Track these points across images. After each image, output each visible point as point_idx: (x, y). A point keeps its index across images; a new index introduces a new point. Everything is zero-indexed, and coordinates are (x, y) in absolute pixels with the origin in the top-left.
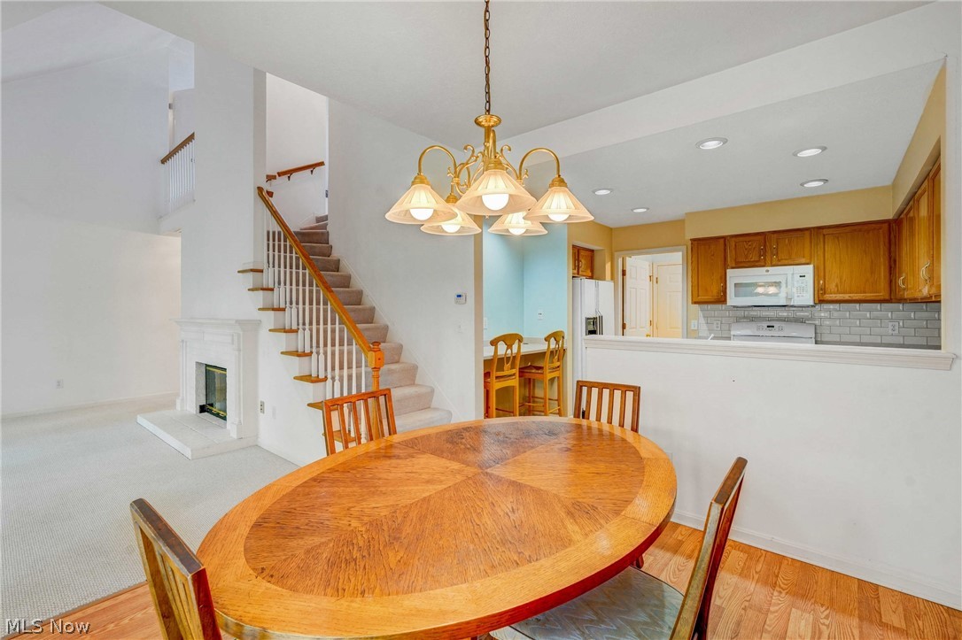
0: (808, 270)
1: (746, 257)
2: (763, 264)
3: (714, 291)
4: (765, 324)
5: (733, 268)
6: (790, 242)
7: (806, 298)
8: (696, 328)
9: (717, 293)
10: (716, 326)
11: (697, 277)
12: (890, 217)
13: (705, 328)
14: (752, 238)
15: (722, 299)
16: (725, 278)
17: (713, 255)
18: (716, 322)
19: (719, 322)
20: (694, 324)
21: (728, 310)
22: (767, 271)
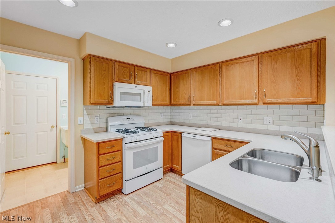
0: (151, 88)
1: (123, 76)
2: (130, 82)
3: (105, 96)
5: (117, 82)
6: (142, 73)
7: (149, 103)
8: (82, 123)
9: (108, 98)
10: (96, 120)
11: (94, 85)
12: (170, 72)
13: (88, 122)
14: (127, 66)
15: (110, 102)
16: (112, 88)
17: (105, 71)
18: (96, 118)
19: (98, 118)
20: (80, 120)
21: (103, 110)
22: (136, 87)
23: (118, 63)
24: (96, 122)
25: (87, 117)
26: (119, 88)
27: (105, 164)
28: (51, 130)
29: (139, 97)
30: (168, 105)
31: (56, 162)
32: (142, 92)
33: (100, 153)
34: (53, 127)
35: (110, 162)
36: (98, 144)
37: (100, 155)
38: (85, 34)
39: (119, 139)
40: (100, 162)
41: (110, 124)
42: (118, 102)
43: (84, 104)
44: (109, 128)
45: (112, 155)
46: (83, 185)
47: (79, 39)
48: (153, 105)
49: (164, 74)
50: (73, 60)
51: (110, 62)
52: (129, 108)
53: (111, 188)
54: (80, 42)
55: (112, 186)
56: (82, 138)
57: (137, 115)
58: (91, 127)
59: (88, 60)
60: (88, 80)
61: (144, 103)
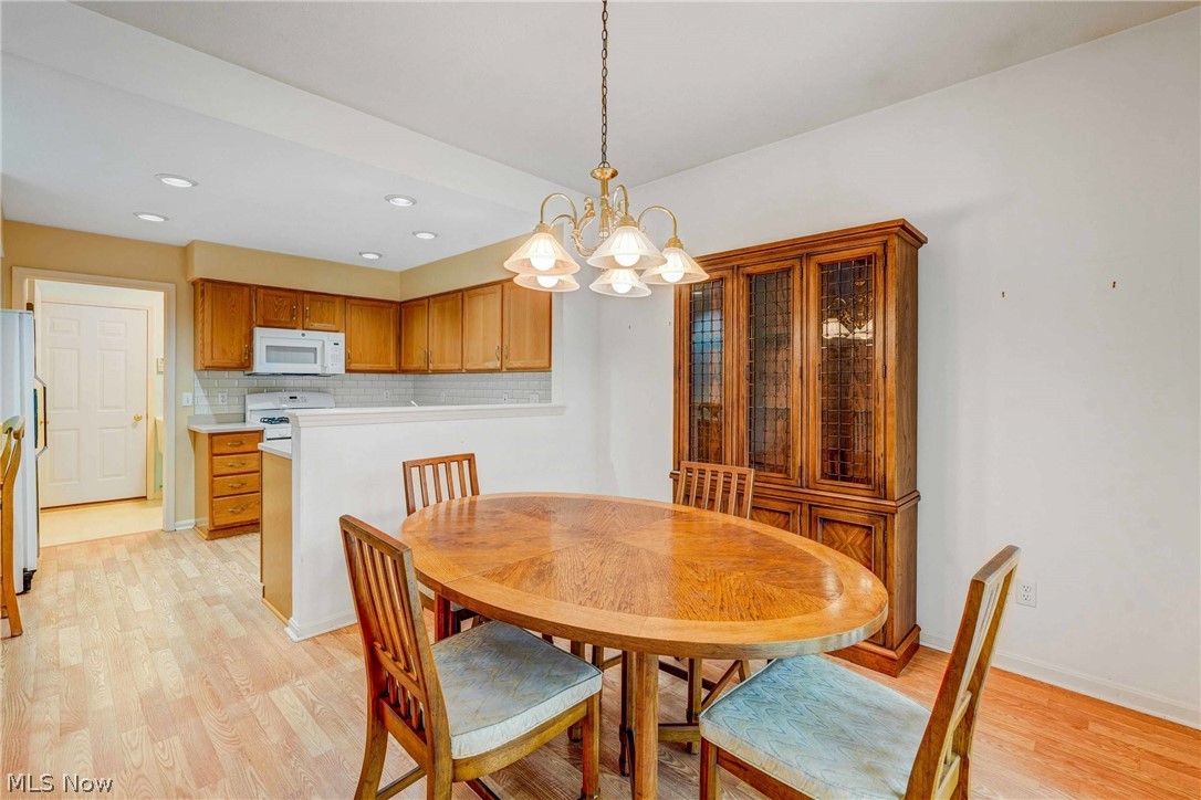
0: (340, 337)
1: (276, 315)
2: (293, 325)
3: (235, 354)
4: (288, 395)
5: (260, 326)
6: (321, 306)
7: (338, 367)
8: (190, 404)
9: (240, 356)
10: (220, 399)
11: (210, 333)
12: (398, 299)
13: (205, 402)
14: (283, 293)
15: (245, 364)
16: (250, 338)
17: (234, 306)
18: (220, 395)
19: (226, 394)
20: (187, 398)
21: (236, 379)
22: (303, 335)
23: (262, 290)
24: (220, 403)
25: (200, 393)
26: (264, 338)
27: (226, 471)
28: (134, 426)
29: (313, 354)
30: (393, 372)
31: (145, 497)
32: (318, 345)
33: (215, 451)
34: (138, 419)
35: (236, 471)
36: (211, 435)
37: (216, 455)
38: (192, 243)
39: (257, 432)
40: (215, 467)
41: (249, 407)
42: (261, 364)
43: (195, 370)
44: (248, 414)
45: (239, 459)
46: (193, 521)
47: (184, 245)
48: (348, 371)
49: (382, 304)
50: (172, 286)
51: (246, 289)
52: (301, 377)
53: (237, 517)
54: (185, 251)
55: (239, 513)
56: (190, 431)
57: (319, 390)
58: (211, 413)
59: (199, 289)
60: (200, 325)
61: (323, 366)
